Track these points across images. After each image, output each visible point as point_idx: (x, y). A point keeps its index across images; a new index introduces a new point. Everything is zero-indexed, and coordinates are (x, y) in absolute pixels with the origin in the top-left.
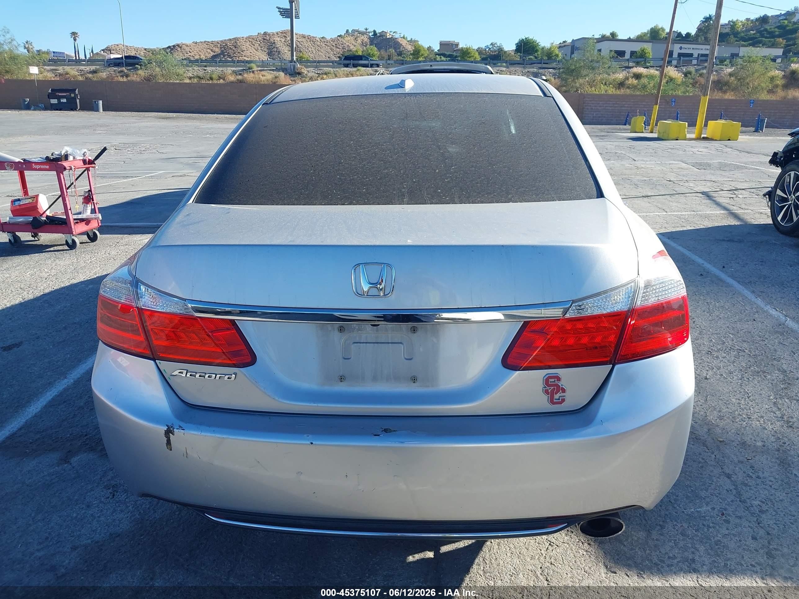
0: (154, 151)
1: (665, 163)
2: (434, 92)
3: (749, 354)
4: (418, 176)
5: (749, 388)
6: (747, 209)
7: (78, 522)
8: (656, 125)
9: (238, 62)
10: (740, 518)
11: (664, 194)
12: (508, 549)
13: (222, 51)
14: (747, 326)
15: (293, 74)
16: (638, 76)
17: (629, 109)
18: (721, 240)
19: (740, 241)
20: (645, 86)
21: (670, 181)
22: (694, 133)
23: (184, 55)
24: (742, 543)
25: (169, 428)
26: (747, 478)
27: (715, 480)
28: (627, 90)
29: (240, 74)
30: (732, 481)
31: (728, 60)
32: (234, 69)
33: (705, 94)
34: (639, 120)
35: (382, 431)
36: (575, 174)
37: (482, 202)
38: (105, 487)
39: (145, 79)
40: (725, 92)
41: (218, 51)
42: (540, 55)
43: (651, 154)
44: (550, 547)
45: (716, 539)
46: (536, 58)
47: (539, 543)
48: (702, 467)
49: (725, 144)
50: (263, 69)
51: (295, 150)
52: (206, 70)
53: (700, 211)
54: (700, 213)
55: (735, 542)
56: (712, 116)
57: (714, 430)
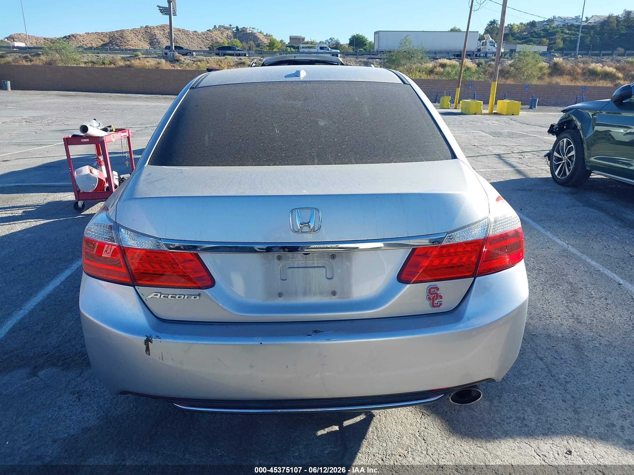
0: (60, 123)
1: (469, 132)
2: (323, 80)
3: (546, 272)
4: (322, 143)
5: (548, 297)
6: (532, 167)
7: (53, 421)
8: (459, 103)
9: (126, 50)
10: (553, 387)
11: (471, 156)
12: (393, 419)
13: (111, 41)
14: (542, 252)
15: (172, 61)
16: (443, 66)
17: (438, 90)
18: (516, 190)
19: (530, 190)
20: (449, 73)
21: (474, 146)
22: (487, 110)
23: (78, 44)
24: (556, 404)
25: (148, 338)
26: (554, 359)
27: (532, 362)
28: (436, 76)
29: (128, 60)
30: (544, 362)
31: (508, 54)
32: (123, 56)
33: (495, 80)
34: (446, 99)
35: (313, 332)
36: (435, 142)
37: (372, 163)
38: (71, 393)
39: (46, 63)
40: (507, 79)
41: (107, 40)
42: (368, 48)
43: (458, 125)
44: (423, 416)
45: (538, 403)
46: (365, 50)
47: (414, 414)
48: (523, 354)
49: (511, 118)
50: (147, 56)
51: (224, 124)
52: (98, 56)
53: (499, 168)
54: (499, 169)
55: (551, 405)
56: (500, 96)
57: (528, 327)
